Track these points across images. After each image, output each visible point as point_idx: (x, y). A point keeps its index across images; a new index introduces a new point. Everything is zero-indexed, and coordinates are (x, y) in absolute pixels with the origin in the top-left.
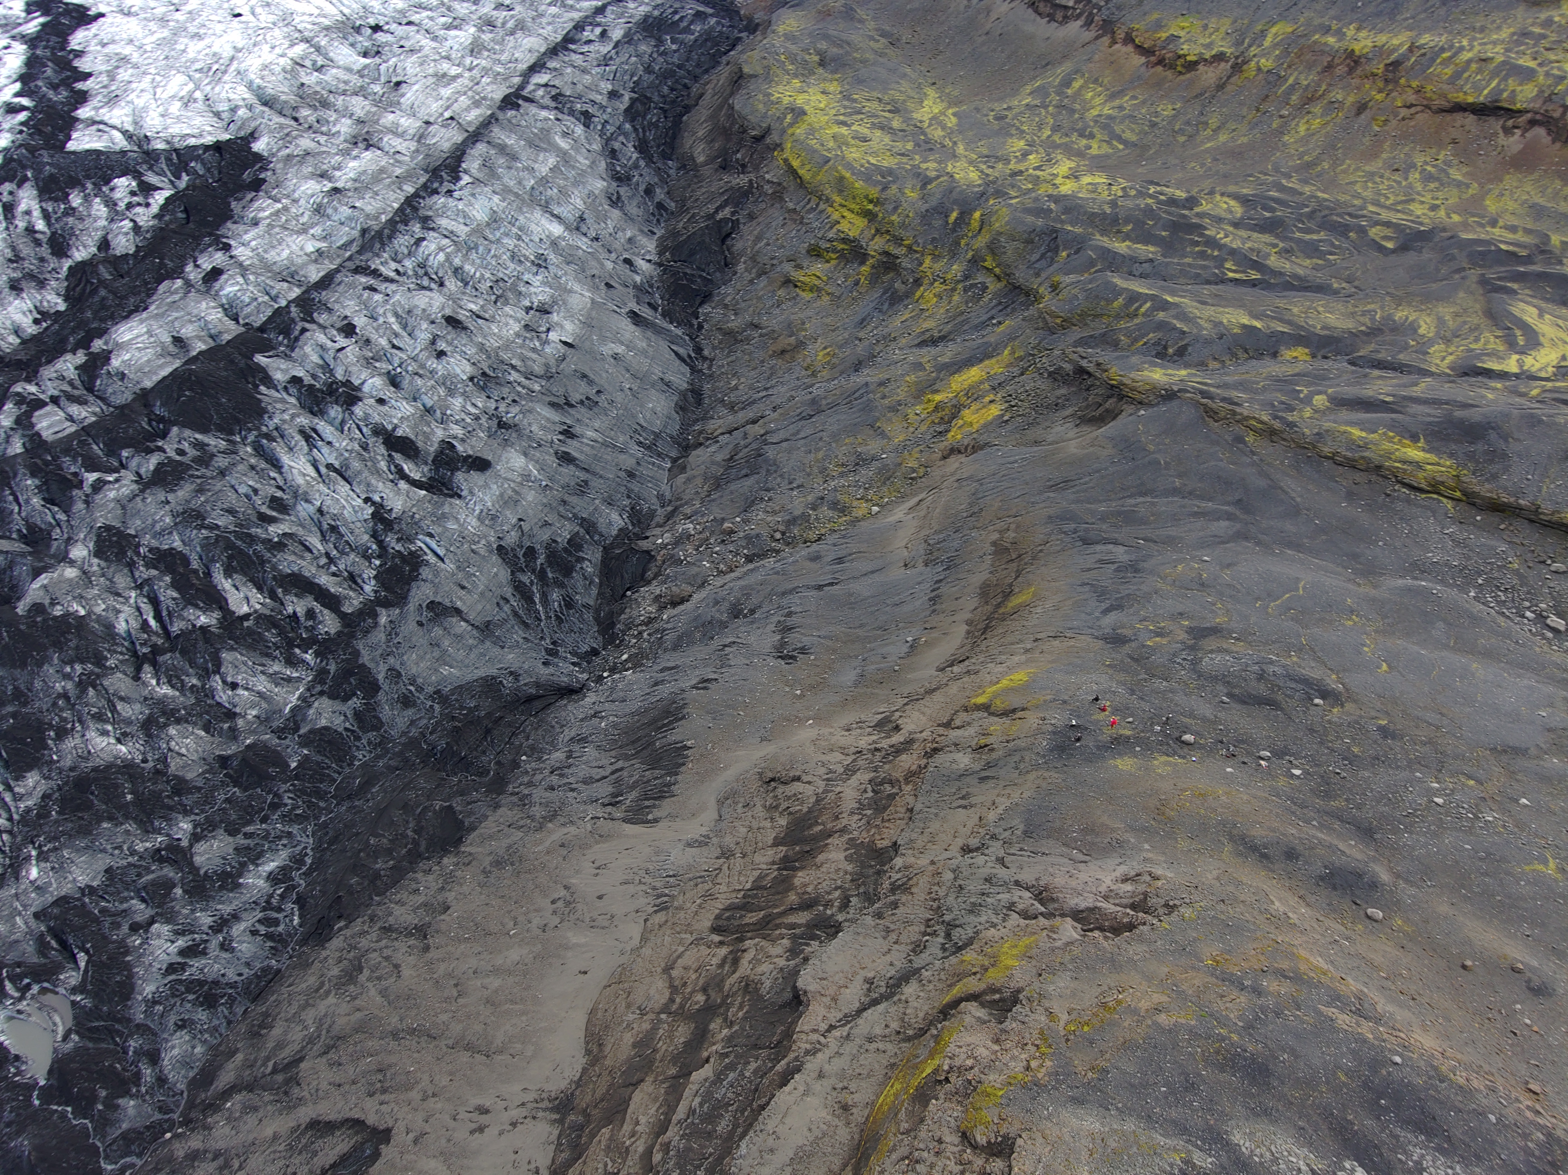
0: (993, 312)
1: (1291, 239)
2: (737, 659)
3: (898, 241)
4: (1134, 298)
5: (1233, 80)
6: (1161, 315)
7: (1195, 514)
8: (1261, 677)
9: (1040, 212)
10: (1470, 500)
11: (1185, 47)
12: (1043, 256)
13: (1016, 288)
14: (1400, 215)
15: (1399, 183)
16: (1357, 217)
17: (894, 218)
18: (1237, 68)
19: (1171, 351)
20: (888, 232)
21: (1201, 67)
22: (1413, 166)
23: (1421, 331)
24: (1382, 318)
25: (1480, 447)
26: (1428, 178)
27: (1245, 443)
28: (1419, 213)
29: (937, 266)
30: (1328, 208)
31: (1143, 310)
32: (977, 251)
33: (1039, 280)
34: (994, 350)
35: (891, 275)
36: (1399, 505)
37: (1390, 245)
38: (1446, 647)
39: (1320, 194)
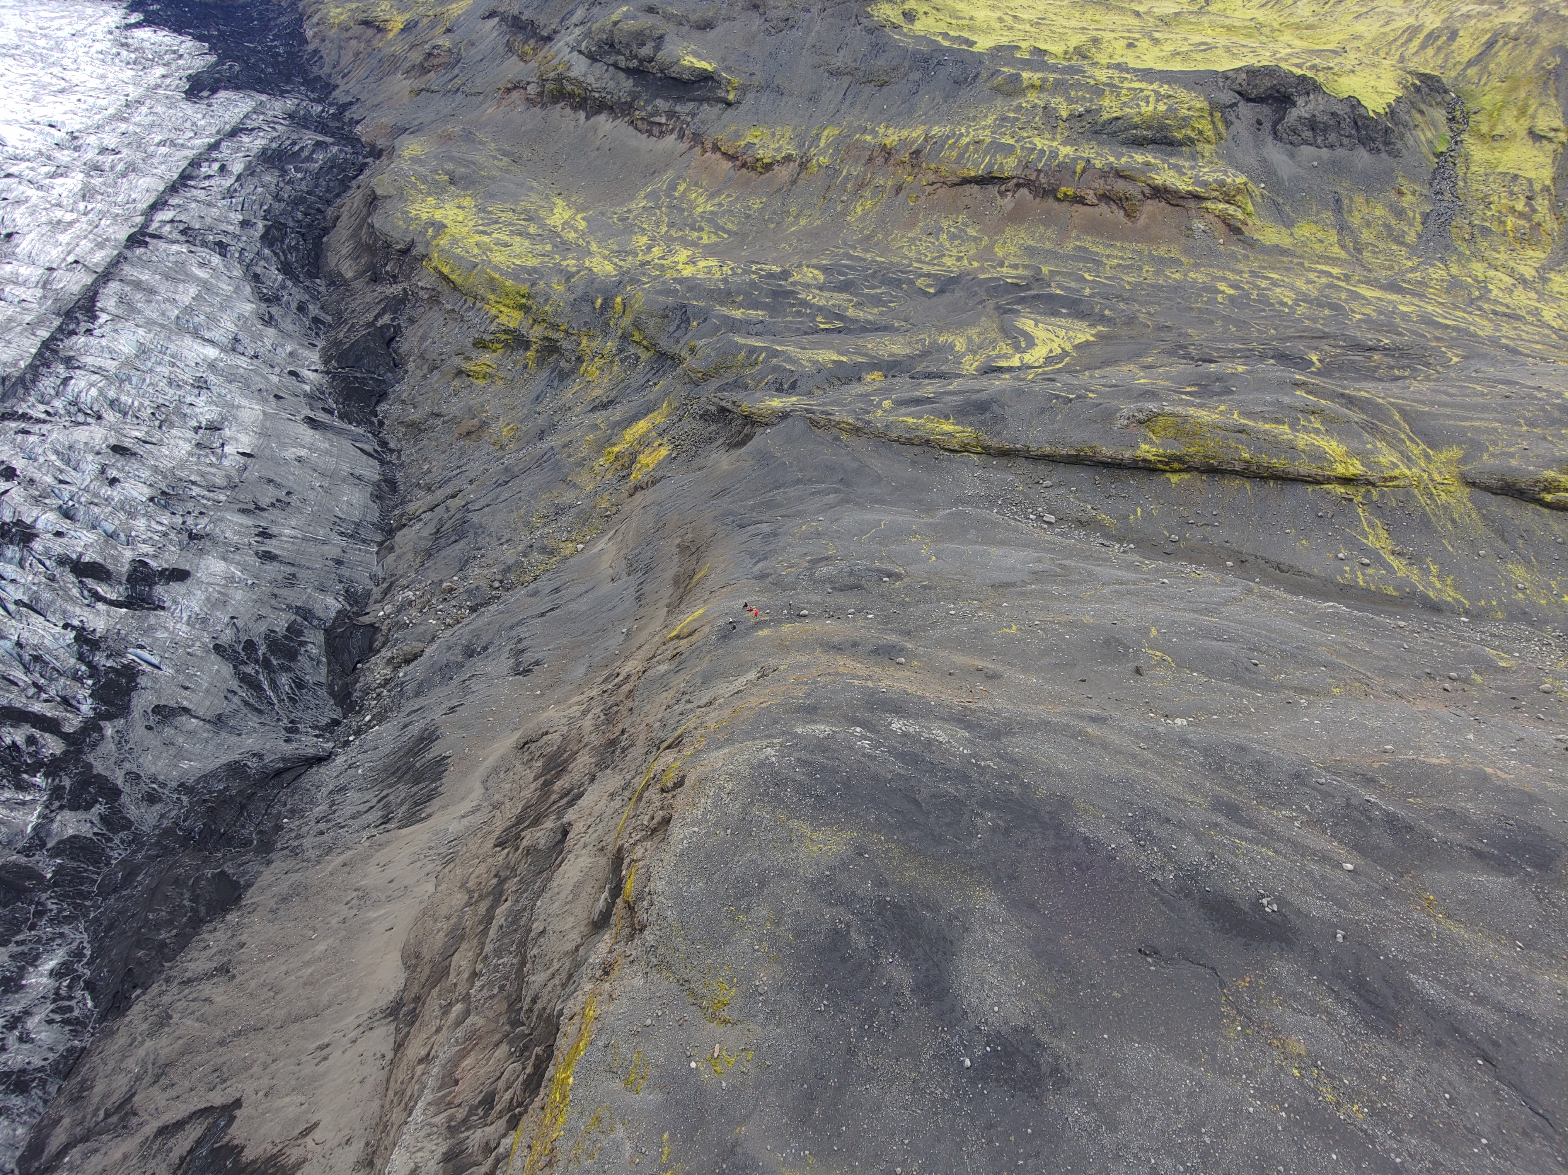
0: (648, 376)
1: (862, 294)
2: (477, 686)
3: (555, 327)
4: (752, 350)
5: (801, 176)
6: (775, 360)
7: (813, 494)
8: (851, 573)
9: (669, 292)
10: (987, 451)
11: (760, 152)
12: (678, 327)
13: (662, 355)
14: (936, 268)
15: (933, 243)
16: (906, 272)
17: (547, 308)
18: (803, 166)
19: (786, 386)
20: (544, 320)
21: (775, 167)
22: (942, 229)
23: (956, 349)
24: (930, 343)
25: (988, 415)
26: (952, 237)
27: (840, 440)
28: (949, 264)
29: (595, 344)
30: (885, 268)
31: (761, 359)
32: (624, 329)
33: (679, 346)
34: (654, 405)
35: (555, 356)
36: (944, 464)
37: (932, 291)
38: (976, 543)
39: (878, 259)
